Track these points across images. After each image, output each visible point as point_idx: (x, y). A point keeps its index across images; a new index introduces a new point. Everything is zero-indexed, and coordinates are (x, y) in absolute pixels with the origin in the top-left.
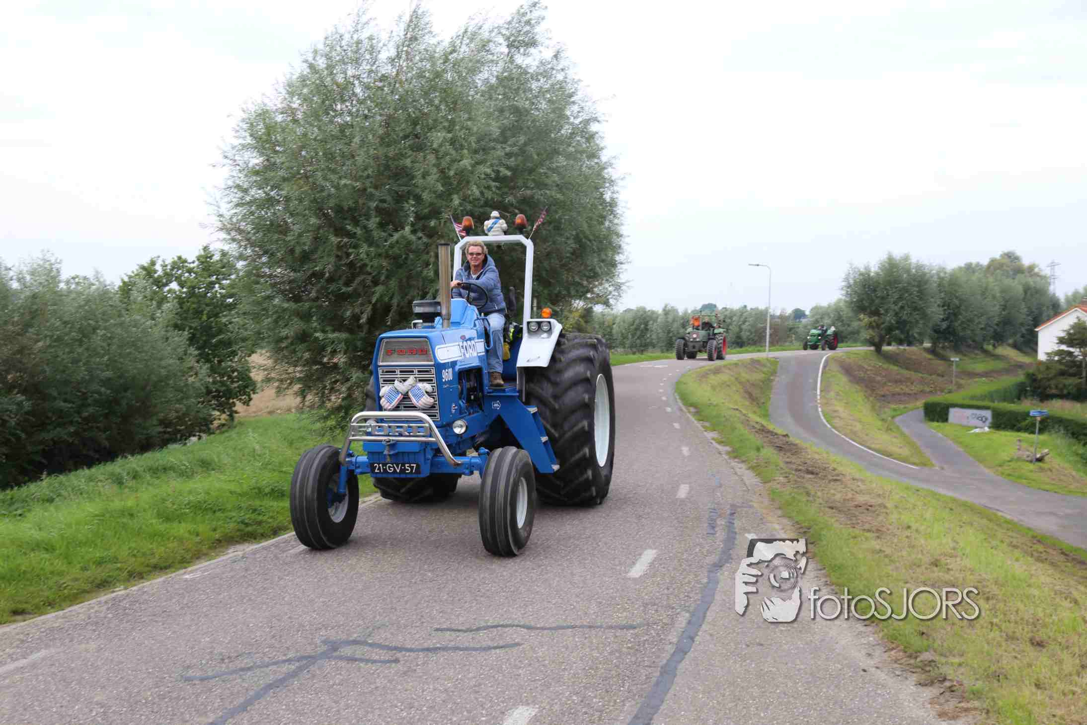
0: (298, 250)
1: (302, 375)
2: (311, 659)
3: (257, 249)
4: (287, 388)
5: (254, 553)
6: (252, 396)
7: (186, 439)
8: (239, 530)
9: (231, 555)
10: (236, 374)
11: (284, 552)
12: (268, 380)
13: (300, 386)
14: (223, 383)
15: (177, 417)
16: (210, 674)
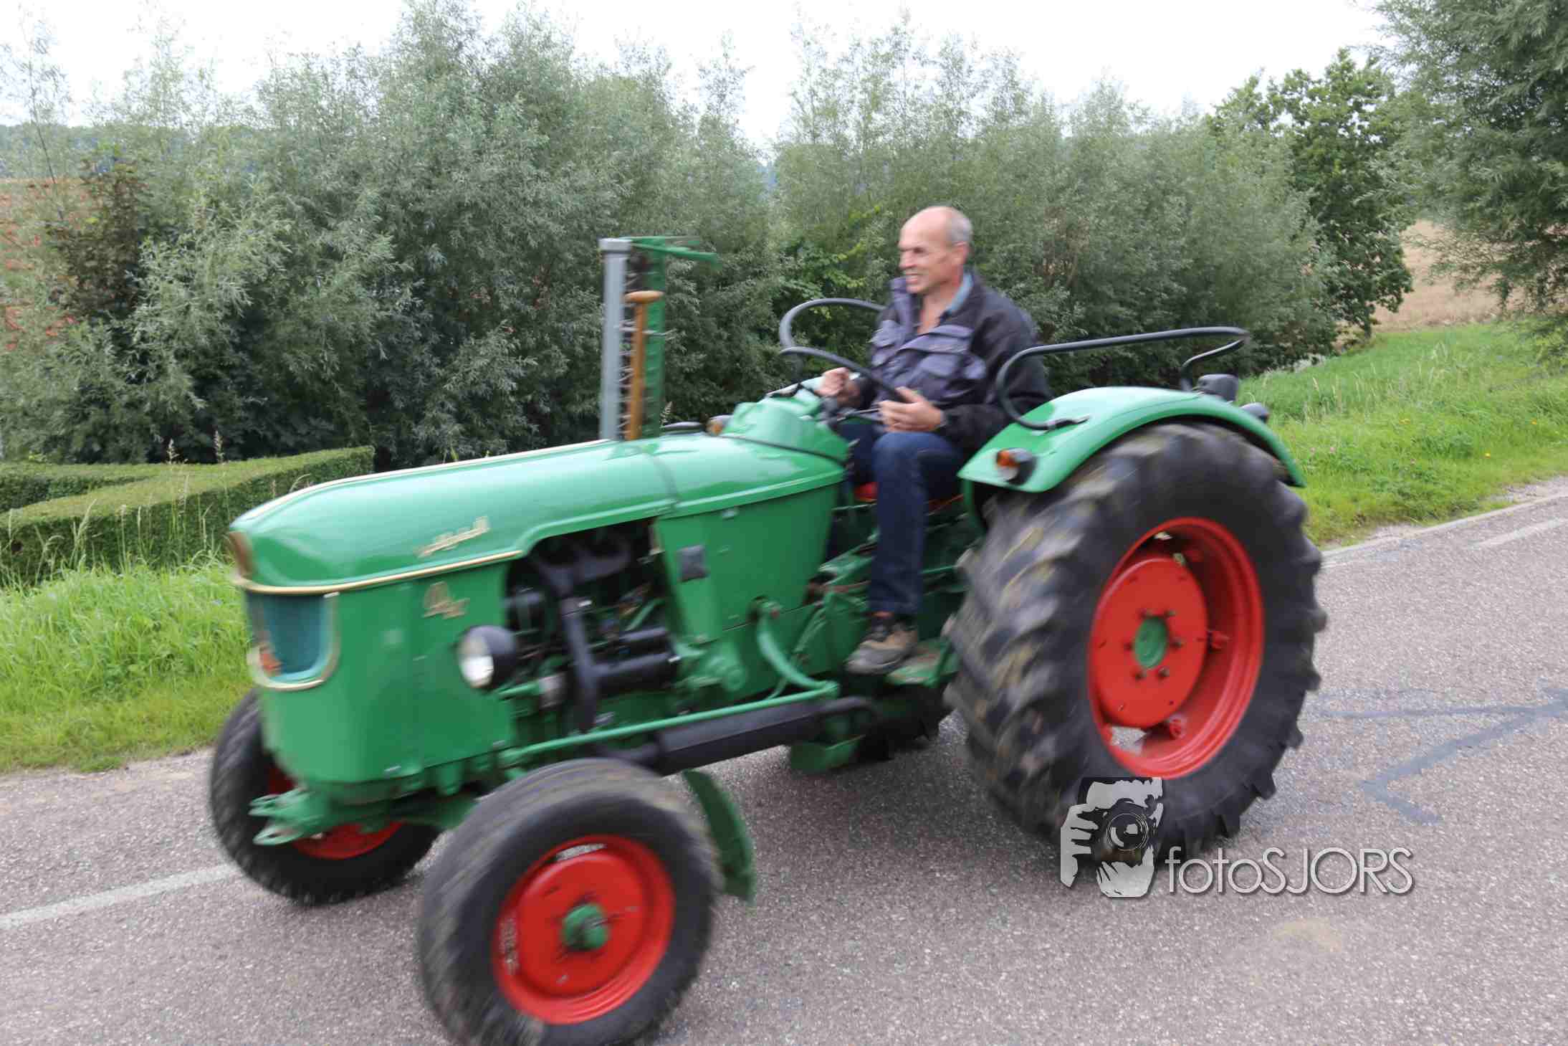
0: (1515, 38)
1: (1503, 258)
2: (1526, 714)
3: (1439, 43)
4: (1476, 281)
5: (1420, 540)
6: (1404, 295)
7: (1292, 363)
8: (1395, 503)
9: (1383, 540)
10: (1378, 259)
11: (1470, 542)
12: (1442, 266)
13: (1499, 276)
14: (1356, 276)
15: (1284, 330)
16: (1359, 711)
